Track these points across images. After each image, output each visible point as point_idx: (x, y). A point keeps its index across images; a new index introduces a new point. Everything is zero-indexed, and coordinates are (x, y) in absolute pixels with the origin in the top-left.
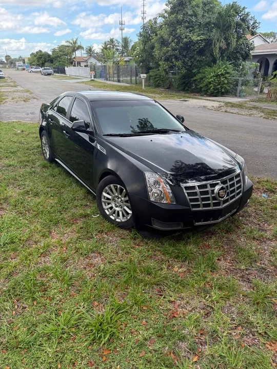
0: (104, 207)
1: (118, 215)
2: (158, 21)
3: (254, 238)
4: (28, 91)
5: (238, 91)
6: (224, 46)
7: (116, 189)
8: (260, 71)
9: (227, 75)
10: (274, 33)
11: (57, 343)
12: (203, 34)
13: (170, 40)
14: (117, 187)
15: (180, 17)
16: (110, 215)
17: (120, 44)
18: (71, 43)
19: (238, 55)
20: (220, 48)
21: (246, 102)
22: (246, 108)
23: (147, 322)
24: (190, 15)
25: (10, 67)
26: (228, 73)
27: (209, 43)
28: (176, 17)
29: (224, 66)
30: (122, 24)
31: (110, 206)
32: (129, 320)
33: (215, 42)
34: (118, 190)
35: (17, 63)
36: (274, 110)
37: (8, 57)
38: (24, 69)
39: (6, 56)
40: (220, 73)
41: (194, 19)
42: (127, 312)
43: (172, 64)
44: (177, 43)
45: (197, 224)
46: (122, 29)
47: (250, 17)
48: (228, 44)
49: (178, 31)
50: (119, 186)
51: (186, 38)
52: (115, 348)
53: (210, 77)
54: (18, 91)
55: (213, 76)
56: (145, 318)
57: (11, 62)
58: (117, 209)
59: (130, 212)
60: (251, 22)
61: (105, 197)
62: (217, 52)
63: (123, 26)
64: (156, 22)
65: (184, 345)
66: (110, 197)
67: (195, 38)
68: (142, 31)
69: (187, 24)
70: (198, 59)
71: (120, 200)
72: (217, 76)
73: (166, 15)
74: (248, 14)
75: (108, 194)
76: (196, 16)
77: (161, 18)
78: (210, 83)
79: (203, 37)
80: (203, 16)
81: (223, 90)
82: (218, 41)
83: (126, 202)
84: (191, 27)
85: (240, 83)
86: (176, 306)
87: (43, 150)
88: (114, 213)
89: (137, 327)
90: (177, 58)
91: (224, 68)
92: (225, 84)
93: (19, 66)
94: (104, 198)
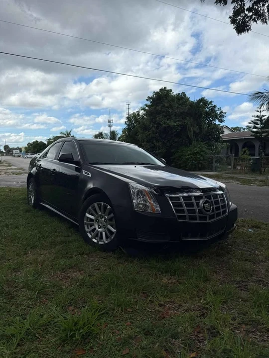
0: (86, 230)
1: (101, 238)
2: (140, 114)
3: (246, 260)
4: (21, 169)
5: (214, 167)
6: (197, 130)
7: (100, 208)
8: (231, 153)
9: (202, 153)
10: (239, 128)
11: (17, 343)
12: (179, 121)
13: (151, 126)
14: (101, 204)
15: (159, 108)
16: (92, 238)
17: (108, 137)
18: (65, 135)
19: (210, 137)
20: (194, 132)
21: (222, 174)
22: (222, 178)
23: (131, 323)
24: (167, 107)
25: (6, 155)
26: (203, 151)
27: (184, 128)
28: (155, 109)
29: (199, 146)
30: (110, 122)
31: (93, 227)
32: (110, 321)
33: (189, 127)
34: (102, 207)
35: (14, 151)
36: (248, 179)
37: (6, 147)
38: (20, 156)
39: (5, 146)
40: (196, 151)
41: (170, 110)
42: (107, 313)
43: (153, 145)
44: (157, 128)
45: (184, 239)
46: (110, 126)
47: (216, 108)
48: (201, 129)
49: (158, 119)
50: (102, 203)
51: (164, 124)
52: (92, 348)
53: (187, 155)
54: (11, 169)
55: (190, 154)
56: (129, 319)
57: (8, 151)
58: (100, 230)
59: (114, 230)
60: (219, 112)
61: (88, 218)
62: (191, 135)
63: (111, 123)
64: (138, 114)
65: (177, 342)
66: (93, 217)
67: (172, 124)
68: (127, 121)
69: (164, 114)
70: (176, 140)
71: (103, 219)
72: (194, 154)
73: (147, 108)
74: (215, 106)
75: (92, 214)
76: (172, 107)
77: (143, 111)
78: (187, 159)
79: (178, 123)
80: (178, 108)
81: (200, 166)
82: (191, 125)
83: (110, 220)
84: (168, 116)
85: (215, 160)
86: (166, 309)
87: (28, 198)
88: (97, 236)
89: (119, 327)
90: (158, 141)
91: (199, 147)
92: (201, 160)
93: (16, 153)
94: (87, 221)
